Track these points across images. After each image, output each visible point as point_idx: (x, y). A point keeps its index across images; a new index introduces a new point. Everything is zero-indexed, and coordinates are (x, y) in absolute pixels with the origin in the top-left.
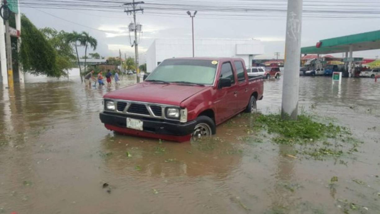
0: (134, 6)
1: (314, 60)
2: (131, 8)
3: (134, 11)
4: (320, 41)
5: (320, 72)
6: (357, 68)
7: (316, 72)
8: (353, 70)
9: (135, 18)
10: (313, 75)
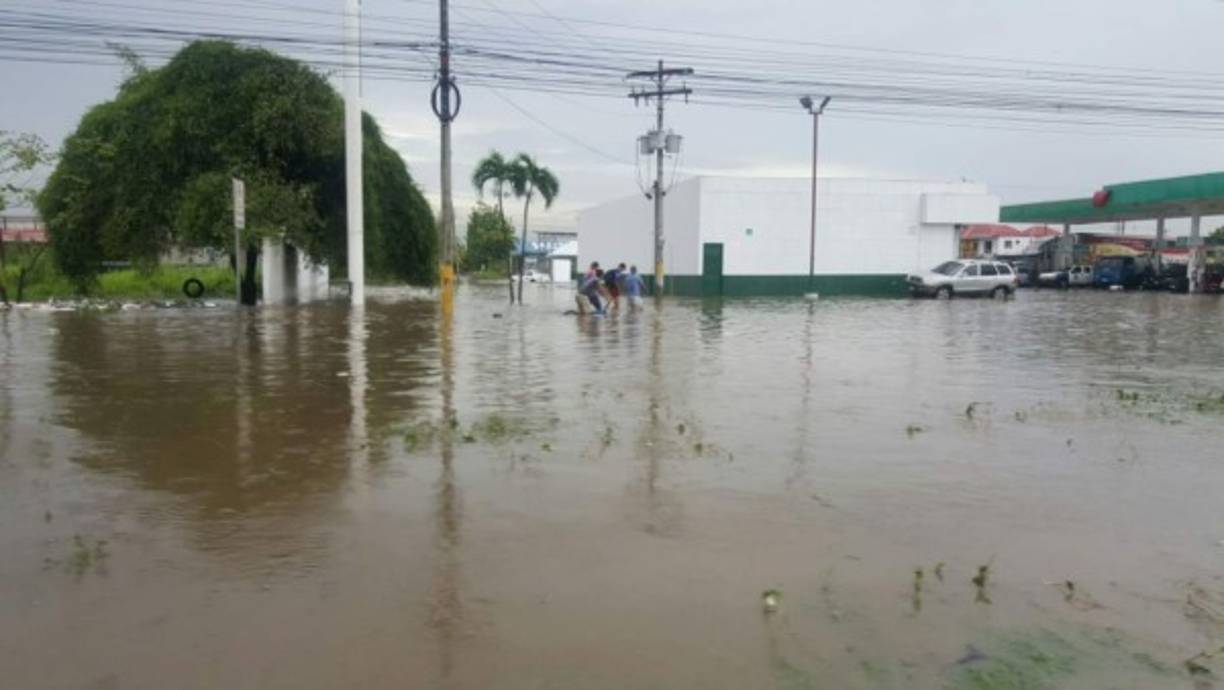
0: (660, 80)
1: (1052, 241)
2: (650, 84)
3: (660, 94)
4: (1105, 188)
5: (1083, 277)
6: (1209, 267)
7: (1071, 277)
8: (1202, 271)
9: (660, 118)
10: (1063, 283)
